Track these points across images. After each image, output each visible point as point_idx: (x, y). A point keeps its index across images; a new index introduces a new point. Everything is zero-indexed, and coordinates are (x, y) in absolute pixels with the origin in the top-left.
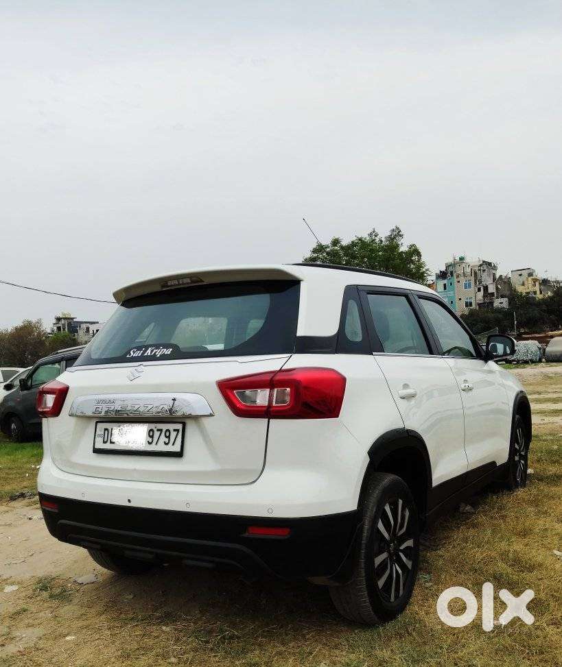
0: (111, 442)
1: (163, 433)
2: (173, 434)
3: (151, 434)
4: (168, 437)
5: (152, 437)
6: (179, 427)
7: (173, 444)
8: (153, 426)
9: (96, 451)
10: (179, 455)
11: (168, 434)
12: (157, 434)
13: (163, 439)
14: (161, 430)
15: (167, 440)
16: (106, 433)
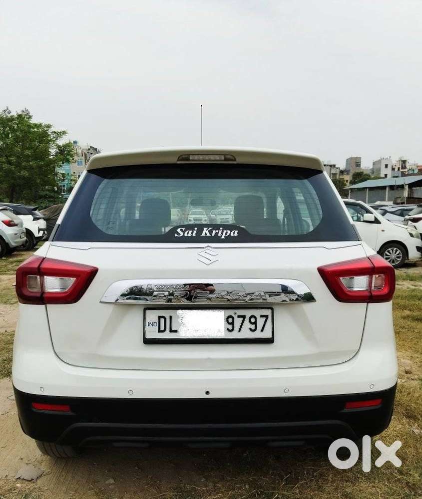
0: (171, 331)
1: (247, 320)
2: (260, 322)
3: (230, 321)
4: (254, 324)
5: (233, 324)
6: (268, 312)
7: (262, 330)
8: (231, 312)
9: (148, 342)
10: (270, 341)
11: (253, 320)
12: (238, 322)
13: (247, 325)
14: (244, 317)
15: (253, 327)
16: (162, 320)
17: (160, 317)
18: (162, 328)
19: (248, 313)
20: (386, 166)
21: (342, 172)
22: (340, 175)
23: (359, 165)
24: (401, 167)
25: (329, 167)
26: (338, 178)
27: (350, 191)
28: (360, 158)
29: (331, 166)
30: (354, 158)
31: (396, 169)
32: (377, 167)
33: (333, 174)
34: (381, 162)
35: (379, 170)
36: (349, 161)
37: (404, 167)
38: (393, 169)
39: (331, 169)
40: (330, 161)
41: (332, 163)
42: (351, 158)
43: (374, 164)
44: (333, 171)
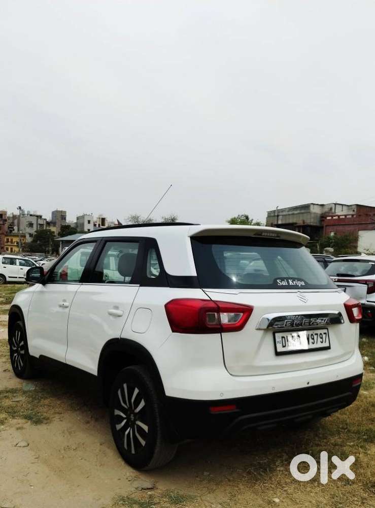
0: (288, 346)
1: (319, 337)
2: (324, 336)
3: (312, 337)
4: (322, 338)
6: (325, 331)
7: (325, 342)
9: (278, 354)
10: (329, 348)
12: (315, 337)
13: (320, 340)
14: (317, 334)
15: (321, 340)
16: (283, 339)
17: (283, 337)
18: (284, 345)
19: (319, 332)
20: (89, 222)
21: (48, 224)
22: (46, 226)
23: (65, 219)
24: (101, 223)
25: (36, 218)
26: (45, 228)
27: (61, 243)
28: (65, 212)
29: (37, 216)
30: (60, 211)
31: (97, 226)
32: (80, 221)
33: (40, 224)
34: (84, 217)
35: (83, 225)
36: (54, 214)
37: (103, 224)
38: (95, 225)
39: (37, 220)
40: (35, 212)
41: (38, 214)
42: (57, 211)
43: (78, 218)
44: (40, 222)
